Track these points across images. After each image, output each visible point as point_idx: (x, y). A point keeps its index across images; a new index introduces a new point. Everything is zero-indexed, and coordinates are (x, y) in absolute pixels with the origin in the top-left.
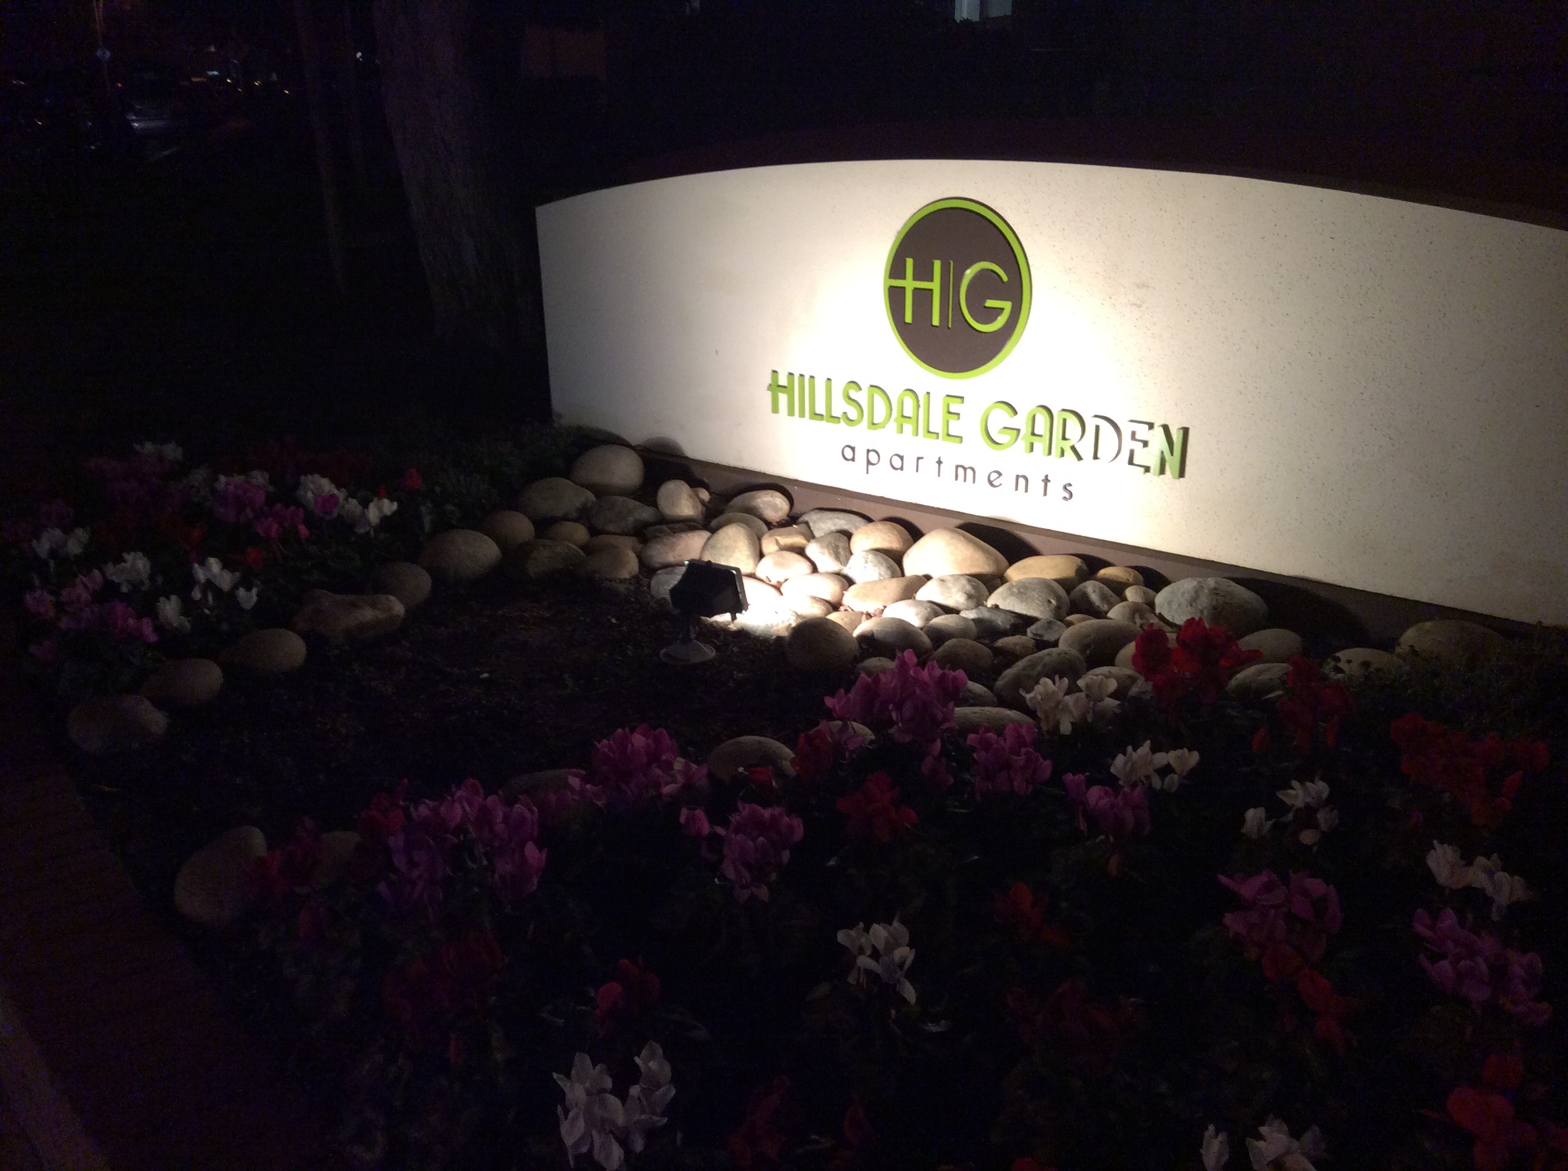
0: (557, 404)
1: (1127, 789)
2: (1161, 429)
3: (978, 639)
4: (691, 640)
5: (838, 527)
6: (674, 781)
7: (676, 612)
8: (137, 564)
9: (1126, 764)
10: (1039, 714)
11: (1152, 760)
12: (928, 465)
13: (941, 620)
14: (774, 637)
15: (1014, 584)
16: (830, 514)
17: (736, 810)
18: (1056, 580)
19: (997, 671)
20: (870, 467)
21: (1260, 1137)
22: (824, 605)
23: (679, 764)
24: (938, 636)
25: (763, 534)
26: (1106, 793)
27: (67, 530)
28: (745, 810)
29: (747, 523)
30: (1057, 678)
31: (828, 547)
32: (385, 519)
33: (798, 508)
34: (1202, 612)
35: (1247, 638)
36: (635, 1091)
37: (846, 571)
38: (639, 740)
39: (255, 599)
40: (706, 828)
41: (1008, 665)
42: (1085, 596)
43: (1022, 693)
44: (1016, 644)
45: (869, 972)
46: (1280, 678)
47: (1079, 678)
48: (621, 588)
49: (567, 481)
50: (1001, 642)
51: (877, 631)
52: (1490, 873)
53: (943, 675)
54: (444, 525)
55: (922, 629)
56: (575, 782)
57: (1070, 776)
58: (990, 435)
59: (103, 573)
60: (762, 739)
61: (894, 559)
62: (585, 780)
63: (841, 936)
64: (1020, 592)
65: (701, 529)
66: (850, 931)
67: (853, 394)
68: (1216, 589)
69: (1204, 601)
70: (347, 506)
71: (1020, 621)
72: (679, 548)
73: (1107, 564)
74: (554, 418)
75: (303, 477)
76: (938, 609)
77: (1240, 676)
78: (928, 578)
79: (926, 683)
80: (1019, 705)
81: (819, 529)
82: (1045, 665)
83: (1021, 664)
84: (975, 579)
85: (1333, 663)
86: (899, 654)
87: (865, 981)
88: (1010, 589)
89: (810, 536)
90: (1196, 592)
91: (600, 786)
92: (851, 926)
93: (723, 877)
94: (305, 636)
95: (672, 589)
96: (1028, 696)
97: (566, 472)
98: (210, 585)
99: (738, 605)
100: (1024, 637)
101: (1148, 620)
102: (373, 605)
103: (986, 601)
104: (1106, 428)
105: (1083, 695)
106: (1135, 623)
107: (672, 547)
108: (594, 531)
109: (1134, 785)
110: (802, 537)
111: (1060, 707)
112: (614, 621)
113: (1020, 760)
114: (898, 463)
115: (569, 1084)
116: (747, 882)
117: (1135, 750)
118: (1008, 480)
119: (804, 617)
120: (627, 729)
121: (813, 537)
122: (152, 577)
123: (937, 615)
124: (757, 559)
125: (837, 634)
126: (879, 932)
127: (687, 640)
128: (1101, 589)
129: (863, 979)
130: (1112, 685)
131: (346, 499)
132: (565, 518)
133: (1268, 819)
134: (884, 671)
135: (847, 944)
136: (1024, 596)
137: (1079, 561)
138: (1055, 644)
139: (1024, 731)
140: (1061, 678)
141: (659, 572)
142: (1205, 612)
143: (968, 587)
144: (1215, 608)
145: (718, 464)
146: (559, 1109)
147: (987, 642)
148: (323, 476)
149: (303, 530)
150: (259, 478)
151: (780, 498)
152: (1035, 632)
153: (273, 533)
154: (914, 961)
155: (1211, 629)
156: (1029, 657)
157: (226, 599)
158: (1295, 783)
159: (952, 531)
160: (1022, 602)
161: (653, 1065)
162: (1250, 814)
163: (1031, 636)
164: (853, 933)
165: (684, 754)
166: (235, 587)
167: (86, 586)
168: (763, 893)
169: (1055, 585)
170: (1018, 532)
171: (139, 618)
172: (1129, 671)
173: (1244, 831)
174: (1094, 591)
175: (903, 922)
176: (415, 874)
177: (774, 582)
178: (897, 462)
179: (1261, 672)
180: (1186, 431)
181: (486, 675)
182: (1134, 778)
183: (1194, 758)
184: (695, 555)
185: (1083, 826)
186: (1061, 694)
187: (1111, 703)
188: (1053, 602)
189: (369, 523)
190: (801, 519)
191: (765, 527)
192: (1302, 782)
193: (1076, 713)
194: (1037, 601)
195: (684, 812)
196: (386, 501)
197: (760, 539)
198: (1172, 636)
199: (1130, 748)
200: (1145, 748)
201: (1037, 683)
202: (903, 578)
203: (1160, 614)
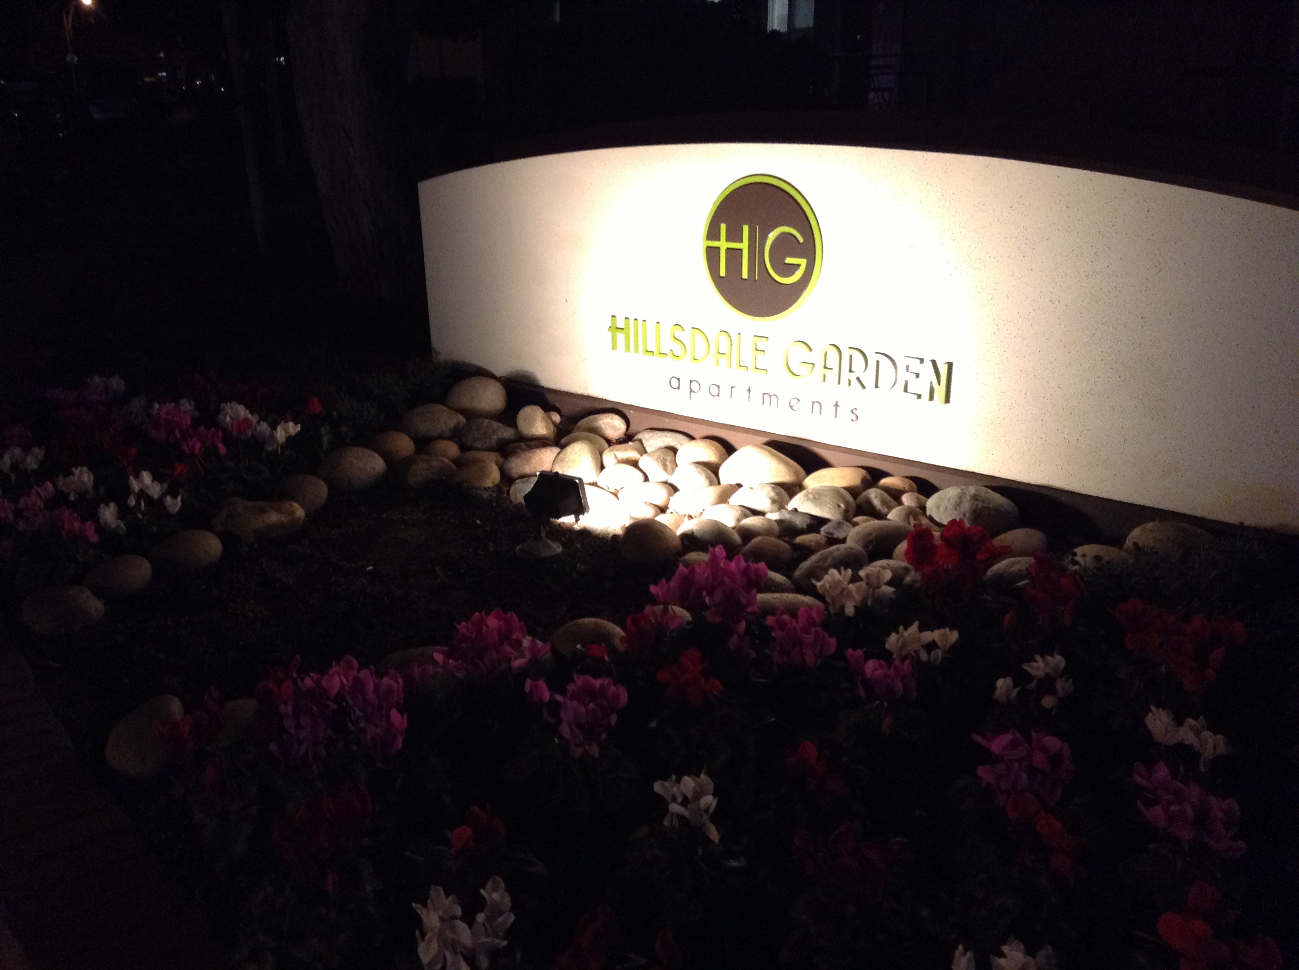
0: (436, 343)
1: (897, 662)
2: (930, 363)
3: (780, 536)
4: (540, 538)
5: (666, 444)
6: (524, 657)
7: (530, 514)
8: (84, 477)
9: (898, 641)
10: (827, 599)
11: (919, 637)
12: (740, 392)
13: (751, 521)
14: (611, 535)
15: (810, 491)
16: (659, 434)
17: (573, 681)
18: (845, 488)
19: (794, 563)
20: (692, 393)
21: (1002, 955)
22: (653, 508)
23: (526, 642)
24: (747, 534)
25: (604, 450)
26: (881, 665)
27: (26, 449)
28: (580, 680)
29: (590, 441)
30: (842, 569)
31: (657, 460)
32: (290, 439)
33: (633, 428)
34: (965, 515)
35: (1002, 536)
36: (480, 917)
37: (672, 480)
38: (492, 622)
39: (179, 504)
40: (547, 696)
41: (805, 557)
42: (868, 502)
43: (814, 581)
44: (811, 541)
45: (680, 817)
46: (1027, 569)
47: (861, 568)
48: (485, 495)
49: (443, 408)
50: (800, 539)
51: (696, 530)
52: (1197, 732)
53: (747, 567)
54: (340, 444)
55: (733, 528)
56: (439, 657)
57: (850, 651)
58: (790, 370)
59: (55, 485)
60: (599, 620)
61: (713, 469)
62: (448, 655)
63: (657, 787)
64: (815, 498)
65: (553, 446)
66: (664, 782)
67: (679, 334)
68: (976, 495)
69: (967, 506)
70: (259, 428)
71: (813, 522)
72: (533, 461)
73: (885, 474)
74: (434, 355)
75: (223, 405)
76: (747, 511)
77: (996, 567)
78: (739, 486)
79: (733, 574)
80: (811, 591)
81: (650, 446)
82: (834, 559)
83: (814, 558)
84: (778, 487)
85: (1070, 557)
86: (711, 549)
87: (677, 823)
88: (806, 495)
89: (643, 451)
90: (960, 498)
91: (460, 661)
92: (665, 778)
93: (561, 737)
94: (222, 537)
95: (526, 495)
96: (819, 584)
97: (443, 399)
98: (142, 494)
99: (580, 508)
100: (818, 535)
101: (920, 521)
102: (279, 510)
103: (787, 505)
104: (885, 363)
105: (863, 584)
106: (909, 523)
107: (528, 461)
108: (464, 448)
109: (904, 659)
110: (637, 452)
111: (845, 593)
112: (478, 522)
113: (810, 638)
114: (716, 390)
115: (424, 912)
116: (580, 740)
117: (906, 629)
118: (806, 405)
119: (636, 519)
120: (483, 613)
121: (646, 452)
122: (96, 486)
123: (746, 516)
124: (599, 471)
125: (662, 532)
126: (689, 783)
127: (538, 538)
128: (881, 495)
129: (676, 822)
130: (888, 575)
131: (258, 422)
132: (441, 437)
133: (1015, 686)
134: (699, 563)
135: (662, 792)
136: (818, 501)
137: (863, 472)
138: (843, 541)
139: (814, 615)
140: (845, 569)
141: (517, 481)
142: (967, 515)
143: (772, 494)
144: (974, 511)
145: (567, 392)
146: (417, 933)
147: (787, 539)
148: (240, 403)
149: (222, 449)
150: (187, 405)
151: (618, 419)
152: (827, 531)
153: (197, 449)
154: (717, 806)
155: (969, 529)
156: (823, 551)
157: (156, 505)
158: (1038, 657)
159: (761, 447)
160: (816, 506)
161: (496, 896)
162: (1000, 683)
163: (825, 534)
164: (667, 784)
165: (532, 632)
166: (164, 495)
167: (39, 495)
168: (595, 751)
169: (845, 492)
170: (813, 448)
171: (83, 520)
172: (904, 564)
173: (994, 697)
174: (876, 497)
175: (710, 775)
176: (302, 736)
177: (613, 491)
178: (714, 391)
179: (1013, 564)
180: (950, 365)
181: (370, 568)
182: (904, 653)
183: (954, 636)
184: (546, 467)
185: (862, 693)
186: (845, 583)
187: (887, 590)
188: (843, 506)
189: (278, 442)
190: (636, 438)
191: (606, 445)
192: (1043, 657)
193: (858, 598)
194: (828, 505)
195: (528, 684)
196: (291, 424)
197: (601, 454)
198: (937, 534)
199: (901, 628)
200: (914, 628)
201: (827, 573)
202: (718, 486)
203: (930, 516)
